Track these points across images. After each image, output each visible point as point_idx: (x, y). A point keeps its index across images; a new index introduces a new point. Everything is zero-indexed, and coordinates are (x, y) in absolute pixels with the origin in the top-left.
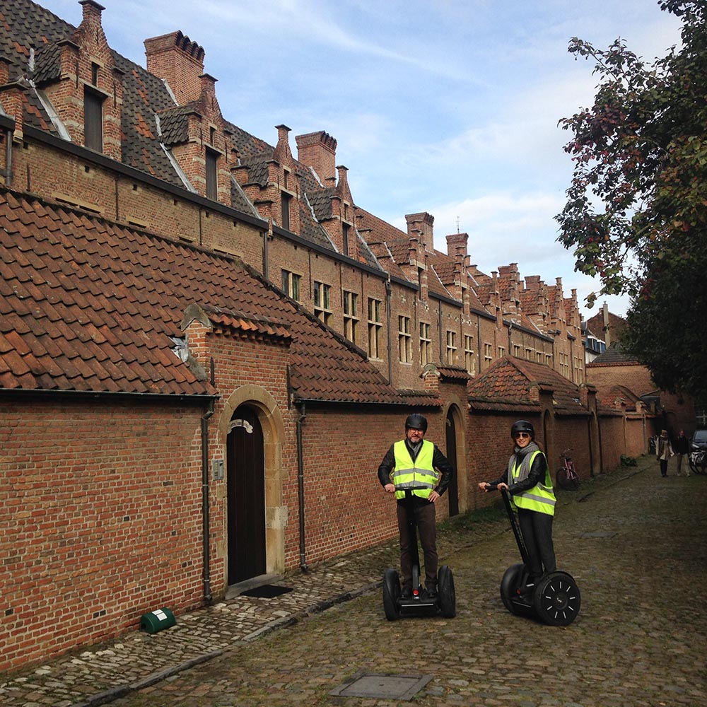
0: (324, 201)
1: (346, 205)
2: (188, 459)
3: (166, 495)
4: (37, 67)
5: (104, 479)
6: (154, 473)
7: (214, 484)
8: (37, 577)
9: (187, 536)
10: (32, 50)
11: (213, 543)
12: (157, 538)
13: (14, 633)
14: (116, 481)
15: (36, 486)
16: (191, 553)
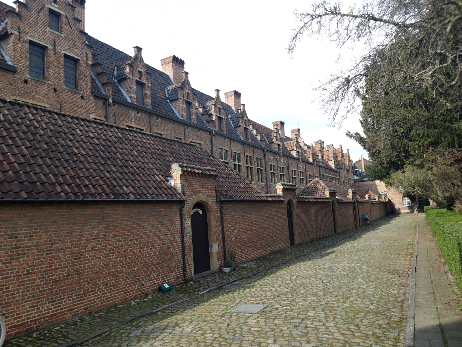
0: (236, 119)
1: (245, 120)
2: (175, 225)
3: (167, 239)
4: (118, 74)
5: (141, 233)
6: (161, 231)
7: (186, 234)
8: (116, 271)
9: (176, 255)
10: (116, 68)
11: (187, 258)
12: (164, 256)
13: (109, 292)
14: (146, 234)
15: (114, 236)
16: (178, 261)
